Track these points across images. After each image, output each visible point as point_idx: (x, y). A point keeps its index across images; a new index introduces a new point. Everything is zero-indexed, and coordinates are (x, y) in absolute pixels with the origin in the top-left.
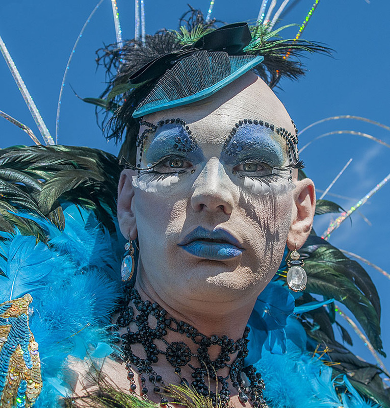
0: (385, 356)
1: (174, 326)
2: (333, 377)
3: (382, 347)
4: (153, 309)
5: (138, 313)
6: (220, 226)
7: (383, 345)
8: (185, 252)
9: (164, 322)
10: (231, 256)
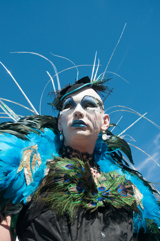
0: (134, 164)
1: (74, 151)
2: (122, 170)
3: (133, 162)
4: (68, 147)
5: (64, 150)
6: (80, 119)
7: (133, 161)
8: (73, 127)
9: (71, 150)
10: (84, 127)
